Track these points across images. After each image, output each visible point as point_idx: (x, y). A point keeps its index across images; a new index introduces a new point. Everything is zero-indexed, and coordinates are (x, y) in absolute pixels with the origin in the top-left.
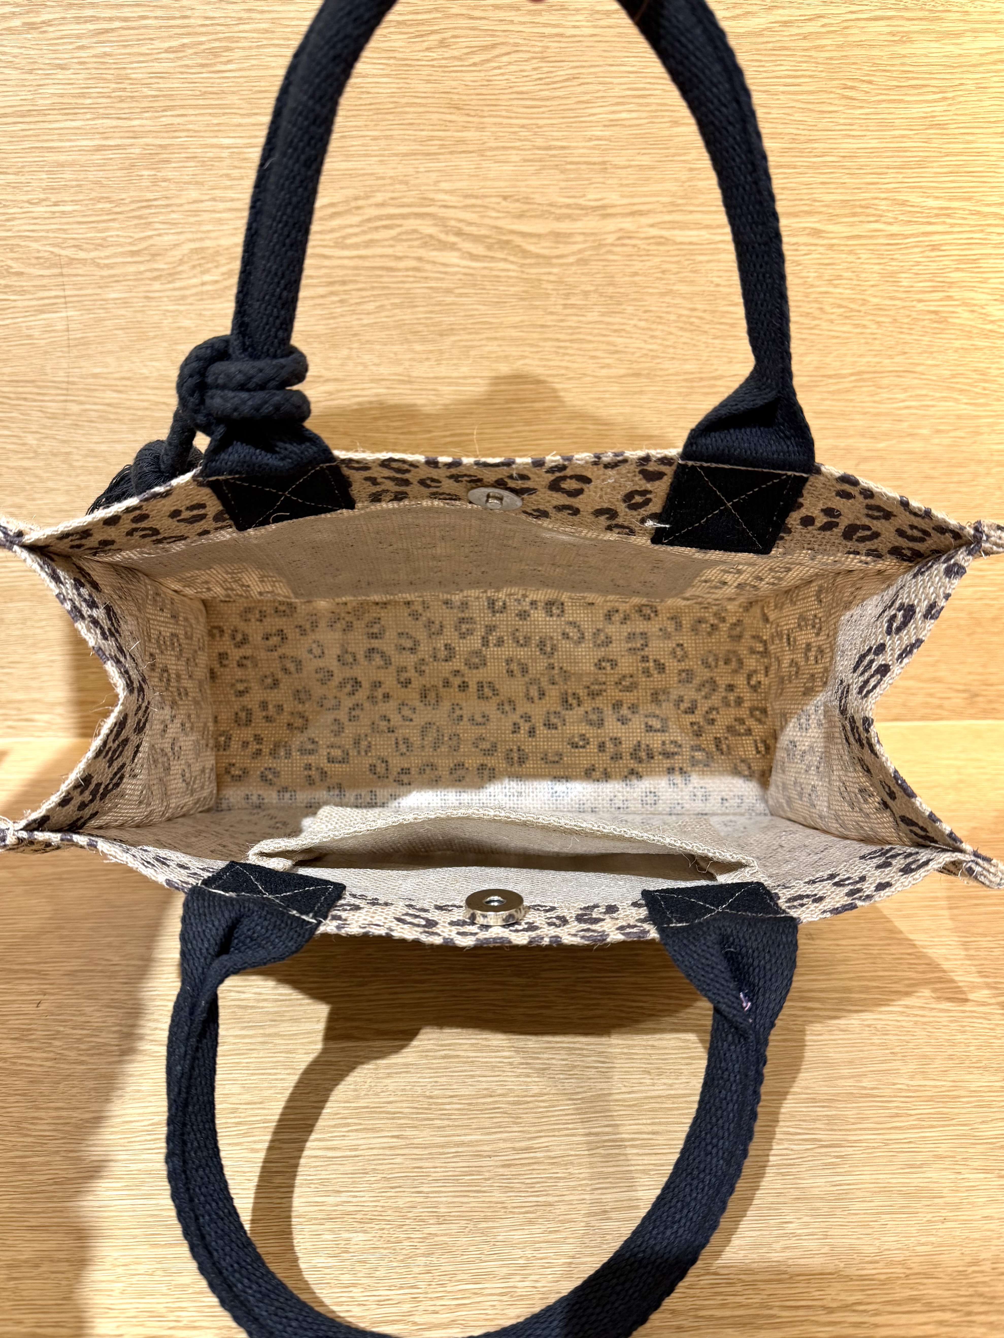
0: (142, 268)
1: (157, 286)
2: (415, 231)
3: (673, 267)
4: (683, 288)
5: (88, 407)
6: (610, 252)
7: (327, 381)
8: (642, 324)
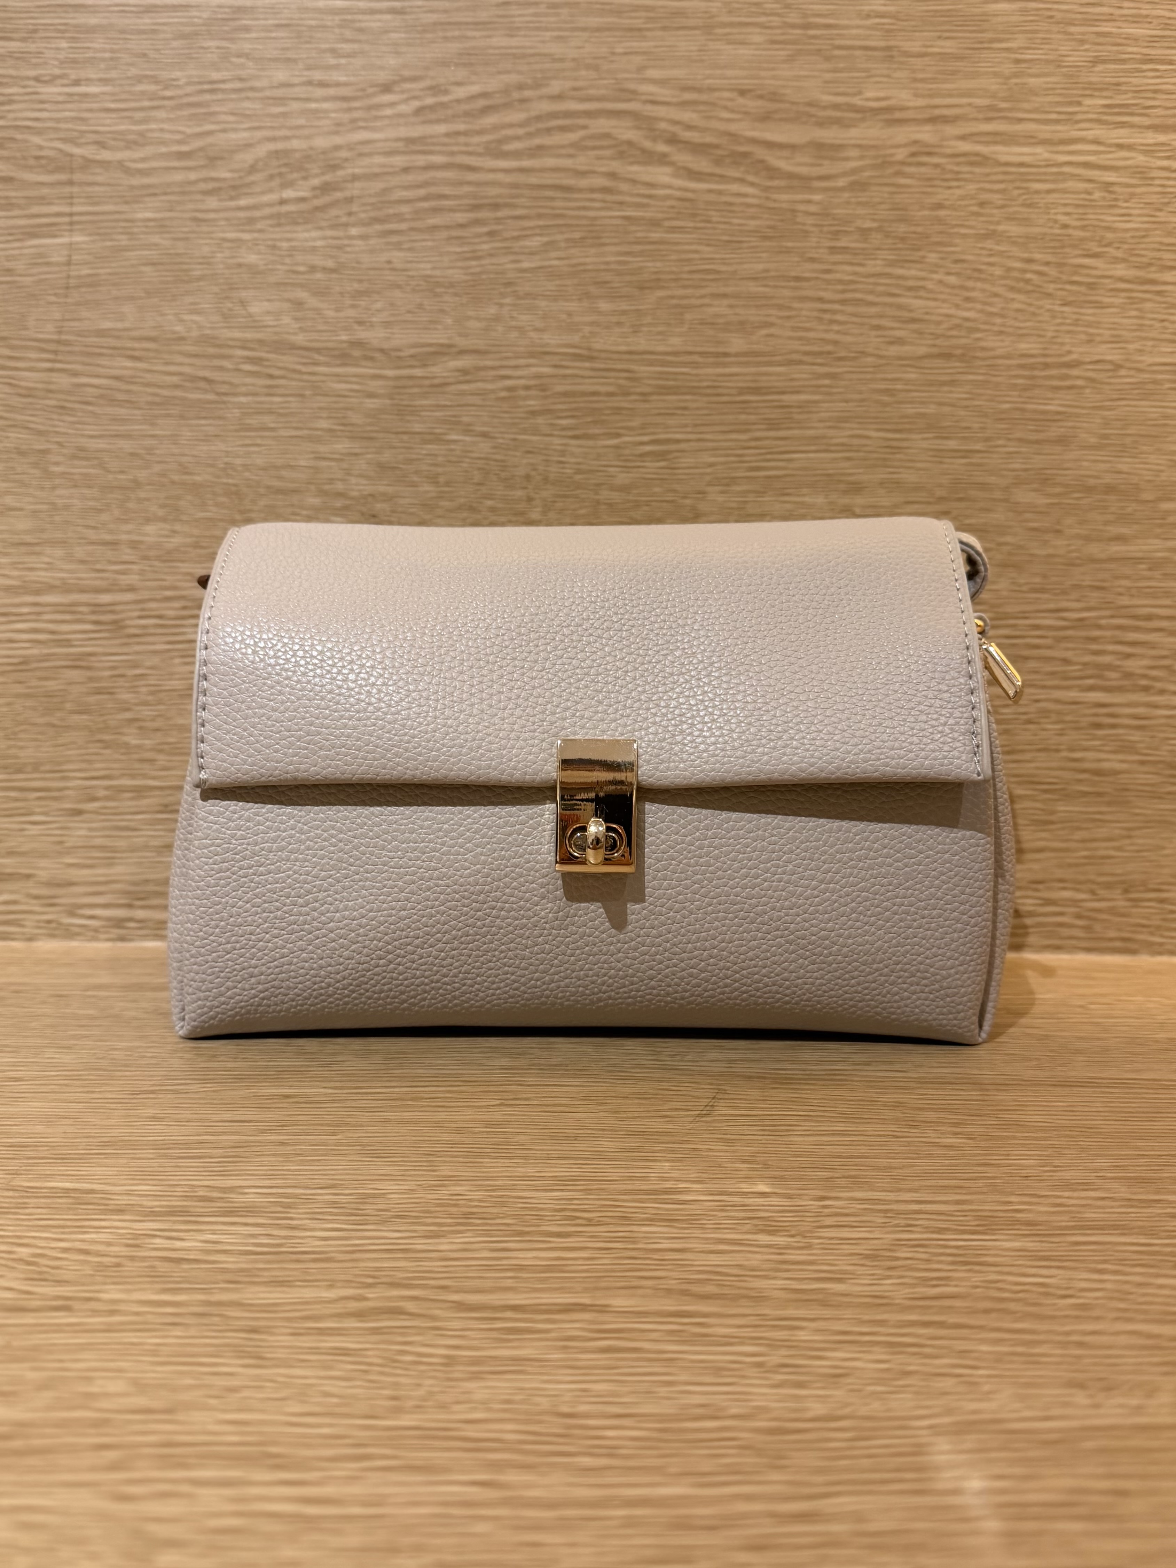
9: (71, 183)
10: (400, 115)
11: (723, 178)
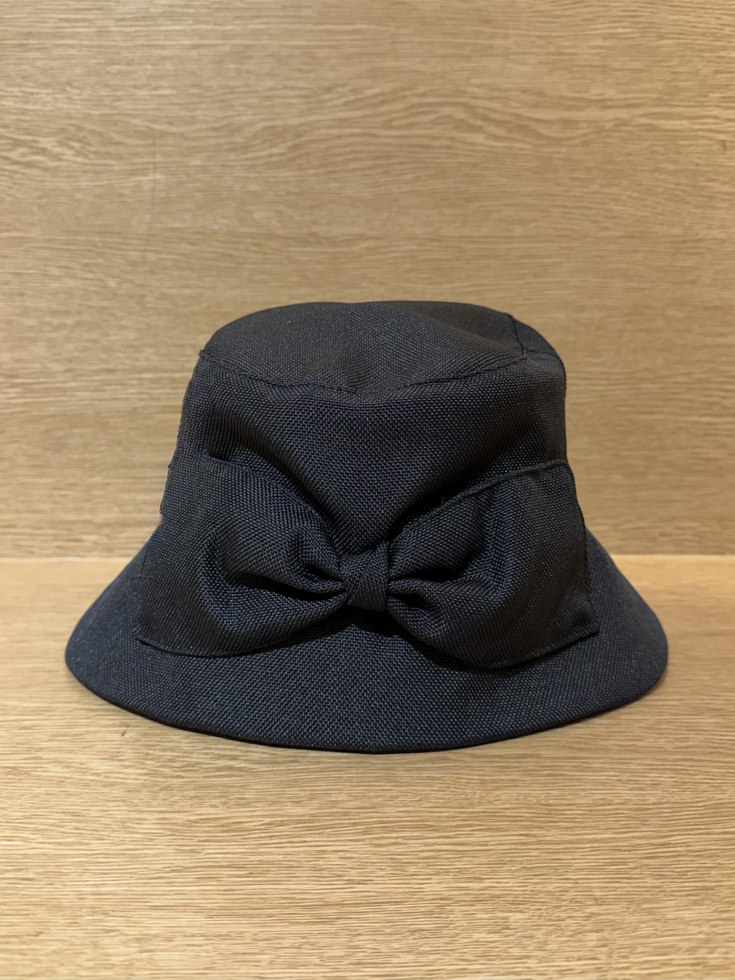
0: (221, 141)
1: (232, 156)
2: (449, 117)
3: (661, 149)
4: (669, 166)
5: (163, 256)
6: (609, 136)
7: (369, 238)
8: (635, 195)
9: (154, 145)
10: (336, 106)
11: (512, 140)
